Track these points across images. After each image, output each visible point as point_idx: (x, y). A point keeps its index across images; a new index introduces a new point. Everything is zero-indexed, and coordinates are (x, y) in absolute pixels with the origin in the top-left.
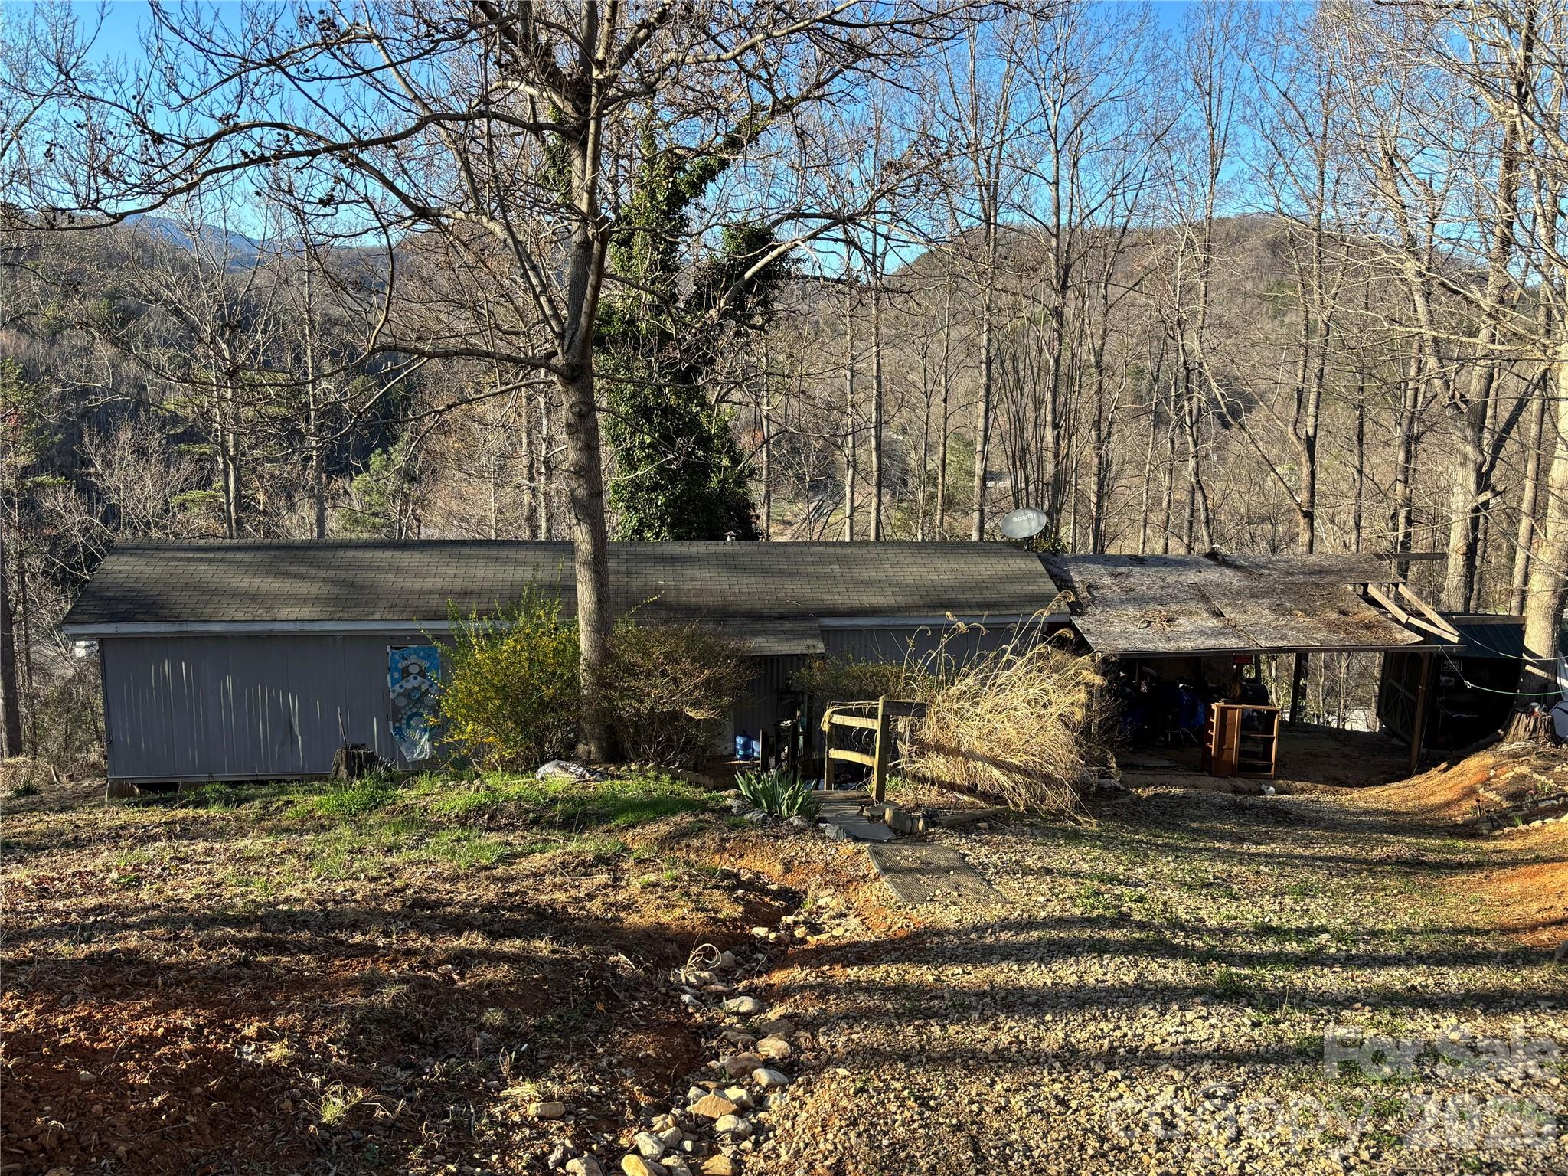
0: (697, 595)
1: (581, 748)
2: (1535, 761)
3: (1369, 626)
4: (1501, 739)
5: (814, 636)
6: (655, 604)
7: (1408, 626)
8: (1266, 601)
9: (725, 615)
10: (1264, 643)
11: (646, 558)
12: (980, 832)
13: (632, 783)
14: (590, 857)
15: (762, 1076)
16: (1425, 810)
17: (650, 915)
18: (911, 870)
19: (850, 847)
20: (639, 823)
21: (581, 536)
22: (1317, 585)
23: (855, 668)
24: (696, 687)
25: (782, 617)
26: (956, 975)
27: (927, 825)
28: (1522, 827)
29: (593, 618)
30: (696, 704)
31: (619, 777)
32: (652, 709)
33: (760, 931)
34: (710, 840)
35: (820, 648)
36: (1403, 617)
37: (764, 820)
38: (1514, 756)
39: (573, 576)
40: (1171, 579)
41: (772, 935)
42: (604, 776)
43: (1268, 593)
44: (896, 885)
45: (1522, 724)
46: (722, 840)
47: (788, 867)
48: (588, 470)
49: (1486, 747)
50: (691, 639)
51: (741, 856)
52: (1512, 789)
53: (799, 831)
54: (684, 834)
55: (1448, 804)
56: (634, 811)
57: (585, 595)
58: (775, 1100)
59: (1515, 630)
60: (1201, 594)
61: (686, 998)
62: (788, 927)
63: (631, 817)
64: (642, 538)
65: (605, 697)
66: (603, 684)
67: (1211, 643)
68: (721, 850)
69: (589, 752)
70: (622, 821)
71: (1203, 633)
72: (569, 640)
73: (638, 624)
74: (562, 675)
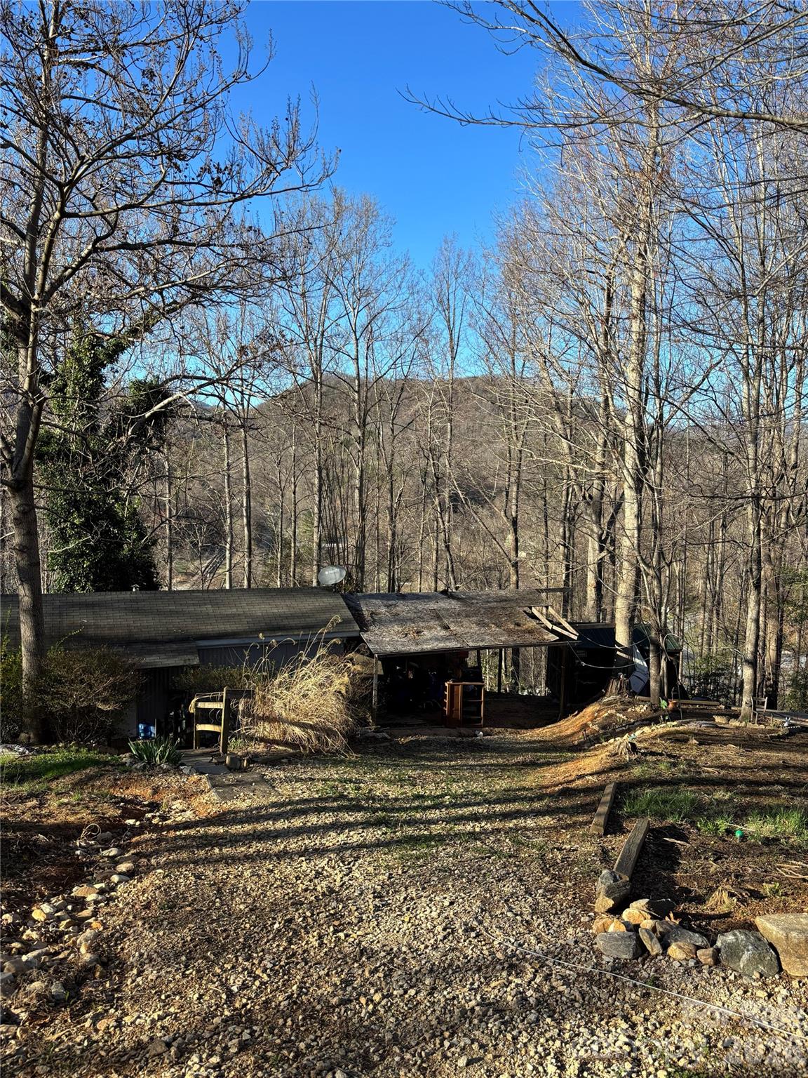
0: (110, 629)
1: (23, 735)
2: (619, 706)
3: (530, 632)
4: (604, 695)
5: (192, 653)
6: (80, 635)
7: (553, 631)
8: (474, 619)
9: (130, 642)
10: (471, 644)
11: (73, 605)
12: (282, 764)
13: (59, 754)
14: (25, 793)
15: (115, 878)
16: (560, 738)
17: (62, 817)
18: (229, 785)
19: (196, 777)
20: (61, 776)
21: (23, 592)
22: (503, 608)
23: (215, 672)
24: (105, 689)
25: (171, 641)
26: (237, 829)
27: (249, 763)
28: (604, 744)
29: (32, 646)
30: (105, 701)
31: (49, 752)
32: (74, 705)
33: (131, 822)
34: (107, 780)
35: (196, 661)
36: (550, 626)
37: (144, 767)
38: (609, 704)
39: (18, 618)
40: (420, 607)
41: (138, 823)
42: (39, 752)
43: (475, 614)
44: (218, 793)
45: (614, 686)
46: (115, 780)
47: (156, 791)
48: (29, 549)
49: (596, 700)
50: (102, 658)
51: (127, 788)
52: (605, 723)
53: (166, 772)
54: (91, 778)
55: (572, 735)
56: (58, 769)
57: (26, 632)
58: (120, 888)
59: (612, 632)
60: (437, 616)
61: (78, 852)
62: (149, 819)
63: (55, 773)
64: (72, 590)
65: (40, 699)
66: (37, 690)
67: (441, 645)
68: (114, 786)
69: (29, 738)
70: (49, 775)
71: (437, 639)
72: (14, 662)
73: (65, 650)
74: (9, 687)
